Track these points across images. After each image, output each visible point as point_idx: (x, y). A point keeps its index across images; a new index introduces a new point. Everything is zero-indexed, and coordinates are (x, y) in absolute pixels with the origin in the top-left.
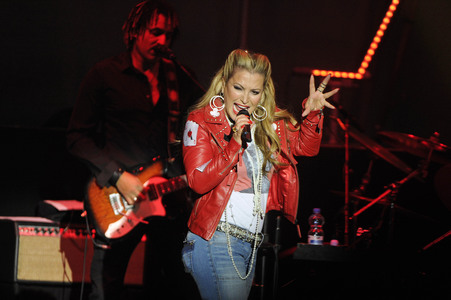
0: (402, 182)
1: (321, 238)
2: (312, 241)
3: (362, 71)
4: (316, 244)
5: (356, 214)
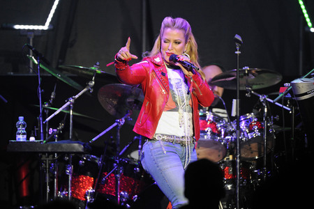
0: (77, 96)
1: (25, 136)
2: (19, 139)
3: (47, 23)
4: (21, 140)
5: (47, 119)
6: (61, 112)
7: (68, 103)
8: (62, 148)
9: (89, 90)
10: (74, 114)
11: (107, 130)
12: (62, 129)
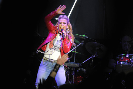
0: (77, 46)
6: (71, 52)
7: (74, 48)
8: (71, 65)
9: (82, 44)
10: (76, 52)
11: (88, 59)
12: (72, 58)
